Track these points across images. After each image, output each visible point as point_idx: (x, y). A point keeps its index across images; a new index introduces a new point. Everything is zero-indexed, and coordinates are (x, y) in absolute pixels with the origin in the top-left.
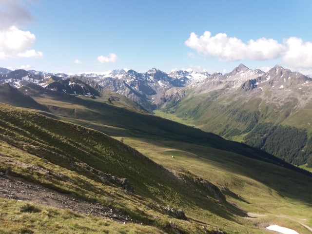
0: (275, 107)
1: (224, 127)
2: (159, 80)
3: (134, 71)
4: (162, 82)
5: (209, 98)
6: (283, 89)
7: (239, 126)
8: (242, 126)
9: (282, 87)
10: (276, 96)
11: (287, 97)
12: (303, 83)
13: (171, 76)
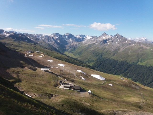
0: (110, 51)
1: (88, 59)
2: (70, 38)
3: (59, 34)
4: (71, 39)
5: (87, 47)
6: (117, 44)
7: (94, 59)
8: (95, 59)
9: (116, 43)
10: (112, 46)
11: (116, 47)
12: (125, 42)
13: (76, 37)
